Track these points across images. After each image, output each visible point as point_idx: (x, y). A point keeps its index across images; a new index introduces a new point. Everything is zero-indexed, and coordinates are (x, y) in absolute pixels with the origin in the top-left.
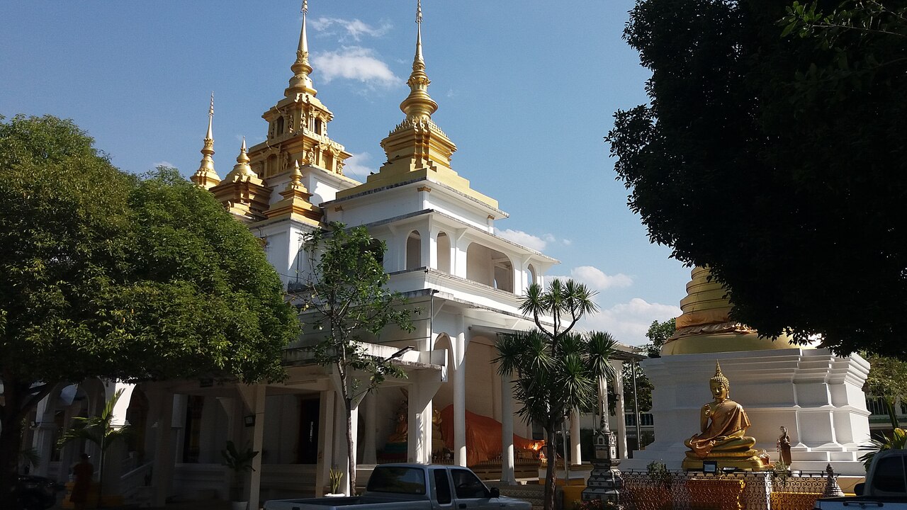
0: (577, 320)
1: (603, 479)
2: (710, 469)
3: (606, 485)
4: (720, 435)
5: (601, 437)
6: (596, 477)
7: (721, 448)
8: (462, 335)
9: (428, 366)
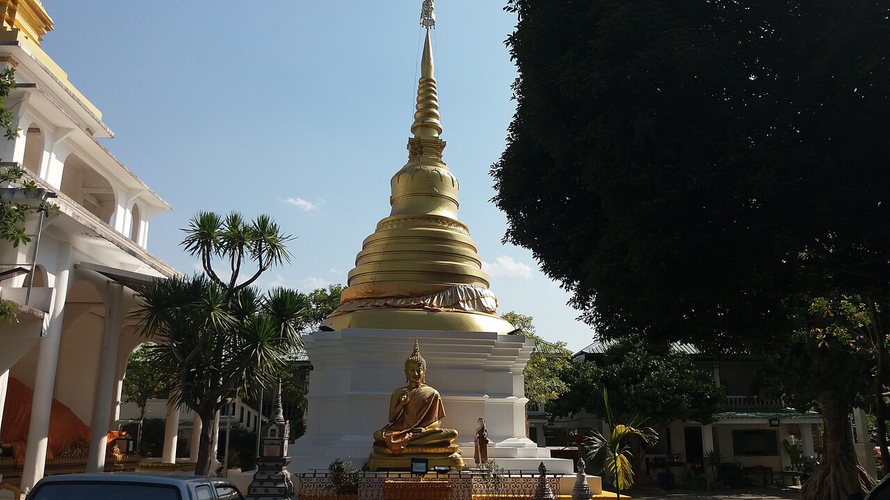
0: (264, 269)
1: (271, 484)
2: (418, 468)
3: (275, 491)
4: (415, 427)
5: (274, 427)
6: (261, 482)
7: (418, 441)
8: (66, 274)
9: (25, 309)
